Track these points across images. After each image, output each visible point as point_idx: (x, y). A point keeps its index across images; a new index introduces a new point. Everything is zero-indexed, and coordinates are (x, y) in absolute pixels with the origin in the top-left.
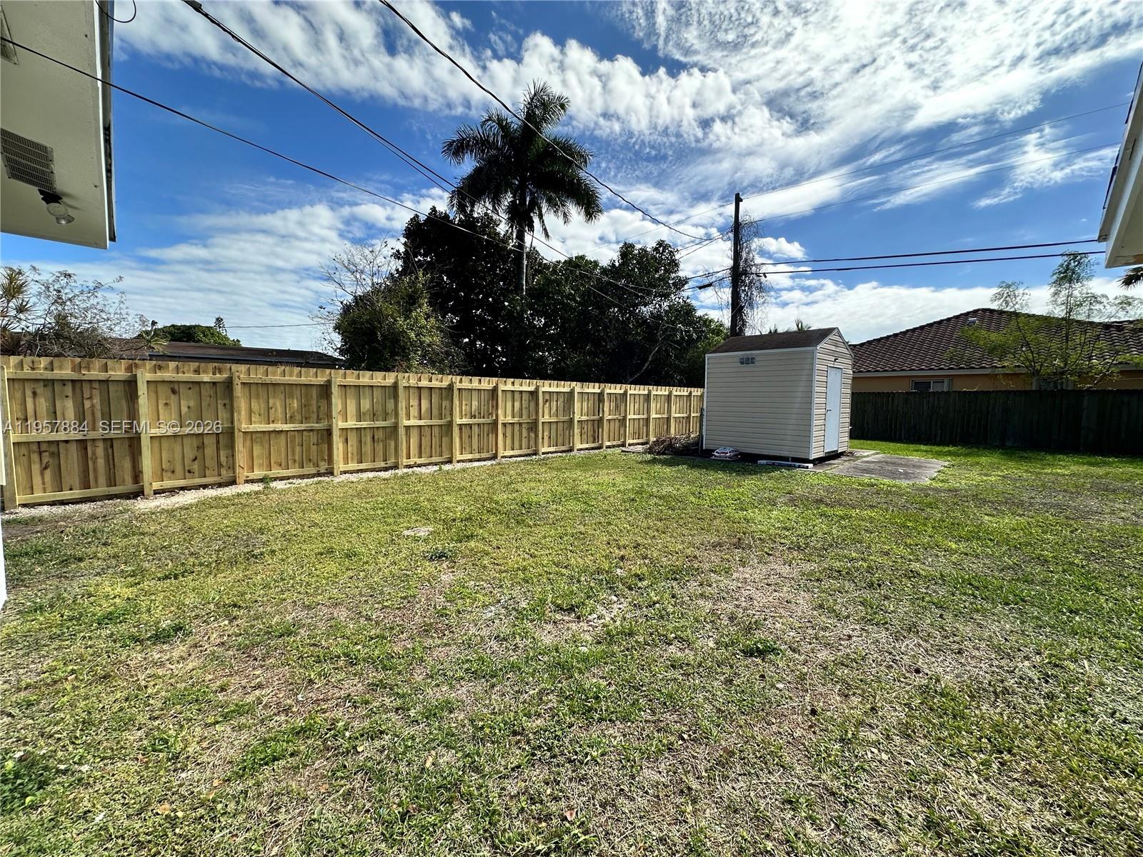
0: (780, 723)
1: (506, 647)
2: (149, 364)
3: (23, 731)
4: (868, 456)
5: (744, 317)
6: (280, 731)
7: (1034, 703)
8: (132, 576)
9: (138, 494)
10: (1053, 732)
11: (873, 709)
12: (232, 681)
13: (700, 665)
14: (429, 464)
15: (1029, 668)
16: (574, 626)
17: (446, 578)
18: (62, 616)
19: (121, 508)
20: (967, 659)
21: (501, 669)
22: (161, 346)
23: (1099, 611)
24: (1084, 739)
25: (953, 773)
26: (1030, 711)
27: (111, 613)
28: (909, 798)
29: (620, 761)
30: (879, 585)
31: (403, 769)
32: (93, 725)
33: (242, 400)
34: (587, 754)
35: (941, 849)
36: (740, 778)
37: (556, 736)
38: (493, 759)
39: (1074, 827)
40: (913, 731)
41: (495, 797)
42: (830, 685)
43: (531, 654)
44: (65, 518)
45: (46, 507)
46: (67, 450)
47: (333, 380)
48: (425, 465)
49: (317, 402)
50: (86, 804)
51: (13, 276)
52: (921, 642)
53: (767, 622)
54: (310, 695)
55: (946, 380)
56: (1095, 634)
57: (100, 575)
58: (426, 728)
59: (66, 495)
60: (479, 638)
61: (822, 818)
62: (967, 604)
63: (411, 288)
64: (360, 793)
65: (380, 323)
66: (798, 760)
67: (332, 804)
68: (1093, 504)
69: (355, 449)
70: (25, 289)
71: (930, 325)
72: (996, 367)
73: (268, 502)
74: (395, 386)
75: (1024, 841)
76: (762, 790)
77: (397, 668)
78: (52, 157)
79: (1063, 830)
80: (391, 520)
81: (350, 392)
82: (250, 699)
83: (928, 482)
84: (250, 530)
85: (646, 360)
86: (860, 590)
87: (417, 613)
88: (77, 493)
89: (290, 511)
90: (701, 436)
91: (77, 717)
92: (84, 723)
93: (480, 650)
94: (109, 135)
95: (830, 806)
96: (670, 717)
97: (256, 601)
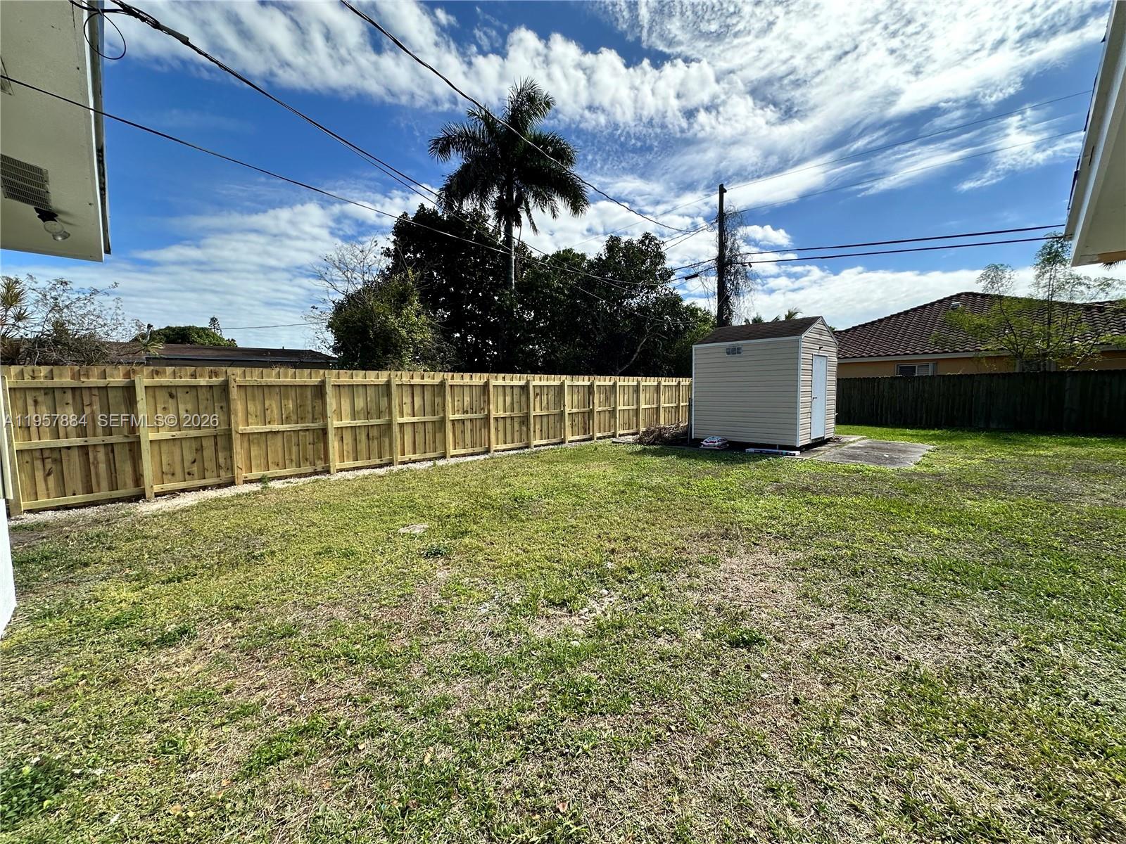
0: (764, 712)
1: (501, 643)
2: (147, 370)
3: (38, 737)
4: (854, 442)
5: (731, 307)
6: (285, 732)
7: (1010, 687)
8: (136, 580)
9: (140, 497)
10: (1027, 715)
11: (853, 697)
12: (237, 683)
13: (687, 657)
14: (424, 460)
15: (1006, 653)
16: (566, 621)
17: (441, 575)
18: (71, 622)
19: (124, 512)
20: (946, 645)
21: (495, 665)
22: (158, 349)
23: (1076, 594)
24: (1057, 721)
25: (929, 758)
26: (1005, 695)
27: (117, 618)
28: (887, 783)
29: (611, 753)
30: (863, 573)
31: (403, 766)
32: (105, 729)
33: (239, 403)
34: (578, 748)
35: (916, 832)
36: (724, 768)
37: (549, 730)
38: (488, 754)
39: (1044, 808)
40: (892, 718)
41: (491, 791)
42: (813, 674)
43: (525, 650)
44: (70, 523)
45: (50, 512)
46: (68, 456)
47: (327, 380)
48: (420, 461)
49: (312, 401)
50: (101, 807)
51: (10, 285)
52: (902, 629)
53: (752, 613)
54: (312, 695)
55: (931, 365)
56: (1071, 617)
57: (106, 580)
58: (424, 725)
59: (70, 499)
60: (474, 635)
61: (803, 806)
62: (947, 590)
63: (401, 286)
64: (362, 789)
65: (371, 321)
66: (781, 749)
67: (335, 802)
68: (1074, 485)
69: (350, 448)
70: (22, 297)
71: (914, 310)
72: (980, 350)
73: (266, 503)
74: (388, 385)
75: (995, 823)
76: (746, 779)
77: (395, 666)
78: (48, 178)
79: (1033, 812)
80: (387, 518)
81: (345, 392)
82: (254, 700)
83: (912, 467)
84: (249, 532)
85: (635, 351)
86: (844, 578)
87: (413, 611)
88: (80, 498)
89: (289, 511)
90: (690, 426)
91: (89, 722)
92: (96, 727)
93: (476, 647)
94: (102, 156)
95: (811, 793)
96: (658, 709)
97: (258, 603)
